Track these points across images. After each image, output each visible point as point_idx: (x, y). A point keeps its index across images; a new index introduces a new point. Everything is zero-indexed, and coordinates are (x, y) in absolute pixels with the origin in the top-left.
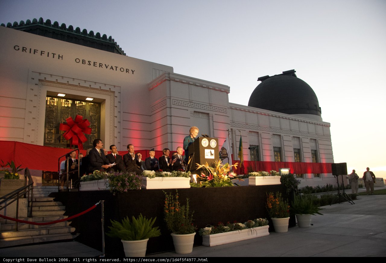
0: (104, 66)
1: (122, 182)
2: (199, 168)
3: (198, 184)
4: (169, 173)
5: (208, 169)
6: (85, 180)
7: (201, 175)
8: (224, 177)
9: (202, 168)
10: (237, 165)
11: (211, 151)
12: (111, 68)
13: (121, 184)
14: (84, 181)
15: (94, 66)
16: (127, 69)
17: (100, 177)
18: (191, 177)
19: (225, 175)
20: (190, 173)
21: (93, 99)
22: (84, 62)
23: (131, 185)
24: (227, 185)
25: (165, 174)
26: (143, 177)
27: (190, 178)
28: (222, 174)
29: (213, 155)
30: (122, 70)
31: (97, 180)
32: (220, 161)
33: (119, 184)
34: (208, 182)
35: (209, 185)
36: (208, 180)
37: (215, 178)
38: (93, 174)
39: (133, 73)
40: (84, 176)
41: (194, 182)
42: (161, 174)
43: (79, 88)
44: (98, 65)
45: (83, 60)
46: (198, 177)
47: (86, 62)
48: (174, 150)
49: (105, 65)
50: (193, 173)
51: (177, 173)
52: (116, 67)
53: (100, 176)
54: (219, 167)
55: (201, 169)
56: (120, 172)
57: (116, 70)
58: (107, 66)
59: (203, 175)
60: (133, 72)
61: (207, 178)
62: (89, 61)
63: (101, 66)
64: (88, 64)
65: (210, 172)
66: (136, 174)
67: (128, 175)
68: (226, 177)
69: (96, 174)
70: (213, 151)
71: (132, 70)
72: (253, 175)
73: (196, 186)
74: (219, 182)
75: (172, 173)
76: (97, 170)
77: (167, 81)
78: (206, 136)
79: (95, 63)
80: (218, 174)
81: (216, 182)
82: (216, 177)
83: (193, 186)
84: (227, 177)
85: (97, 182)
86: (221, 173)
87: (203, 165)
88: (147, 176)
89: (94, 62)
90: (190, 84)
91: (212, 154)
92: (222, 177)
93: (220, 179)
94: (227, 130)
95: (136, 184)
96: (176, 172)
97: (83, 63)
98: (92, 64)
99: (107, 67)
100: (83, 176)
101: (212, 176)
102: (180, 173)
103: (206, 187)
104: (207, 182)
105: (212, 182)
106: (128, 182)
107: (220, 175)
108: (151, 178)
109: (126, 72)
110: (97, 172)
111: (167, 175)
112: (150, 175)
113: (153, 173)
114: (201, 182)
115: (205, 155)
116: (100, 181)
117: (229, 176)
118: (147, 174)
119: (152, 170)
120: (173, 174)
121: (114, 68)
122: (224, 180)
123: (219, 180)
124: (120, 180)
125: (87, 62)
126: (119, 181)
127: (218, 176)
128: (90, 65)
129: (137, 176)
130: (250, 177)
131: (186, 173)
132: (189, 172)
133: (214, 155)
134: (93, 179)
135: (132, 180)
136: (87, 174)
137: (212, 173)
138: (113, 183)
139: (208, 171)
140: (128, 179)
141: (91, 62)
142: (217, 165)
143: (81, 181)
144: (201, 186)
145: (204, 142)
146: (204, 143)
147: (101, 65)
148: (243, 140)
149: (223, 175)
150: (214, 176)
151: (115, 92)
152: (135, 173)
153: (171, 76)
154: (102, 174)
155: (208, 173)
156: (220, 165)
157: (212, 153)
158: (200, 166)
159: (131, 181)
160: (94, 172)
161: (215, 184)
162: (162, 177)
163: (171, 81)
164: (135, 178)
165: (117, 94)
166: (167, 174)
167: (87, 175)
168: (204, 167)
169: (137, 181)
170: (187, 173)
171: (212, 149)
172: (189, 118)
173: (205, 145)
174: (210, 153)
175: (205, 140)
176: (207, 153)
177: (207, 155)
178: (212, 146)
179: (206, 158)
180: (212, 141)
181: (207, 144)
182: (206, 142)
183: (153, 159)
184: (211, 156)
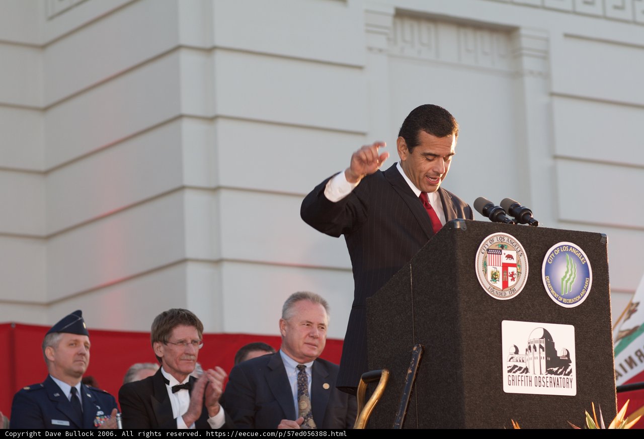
11: (547, 335)
29: (565, 363)
32: (629, 418)
48: (234, 325)
70: (565, 338)
78: (510, 218)
91: (555, 363)
115: (506, 364)
133: (573, 366)
146: (490, 269)
157: (558, 355)
171: (559, 316)
172: (360, 68)
173: (505, 284)
174: (543, 354)
175: (502, 247)
176: (517, 352)
177: (519, 364)
178: (560, 295)
179: (508, 388)
180: (555, 257)
181: (519, 273)
182: (514, 261)
183: (79, 395)
184: (551, 372)
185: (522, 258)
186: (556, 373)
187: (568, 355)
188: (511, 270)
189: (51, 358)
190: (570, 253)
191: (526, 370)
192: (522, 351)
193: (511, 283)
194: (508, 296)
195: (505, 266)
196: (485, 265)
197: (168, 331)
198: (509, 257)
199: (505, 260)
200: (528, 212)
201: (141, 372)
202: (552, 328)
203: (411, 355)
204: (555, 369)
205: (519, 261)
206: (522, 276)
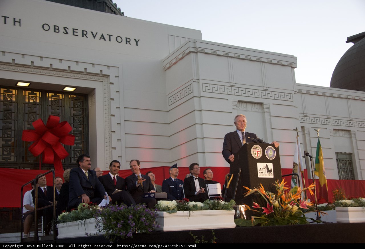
0: (89, 35)
1: (124, 221)
2: (248, 194)
3: (249, 221)
4: (199, 204)
5: (265, 195)
6: (64, 220)
7: (253, 206)
8: (292, 208)
9: (253, 193)
10: (312, 188)
11: (267, 165)
12: (101, 38)
13: (122, 224)
14: (64, 222)
15: (74, 35)
16: (126, 38)
17: (88, 215)
18: (235, 208)
19: (293, 204)
20: (233, 203)
21: (75, 89)
22: (56, 29)
23: (139, 225)
24: (297, 221)
25: (193, 205)
26: (158, 212)
27: (233, 212)
28: (287, 204)
29: (271, 171)
30: (119, 39)
31: (84, 220)
32: (285, 182)
33: (119, 225)
34: (265, 217)
35: (266, 222)
36: (265, 213)
37: (276, 211)
38: (77, 210)
39: (137, 45)
40: (63, 213)
41: (242, 218)
42: (187, 206)
43: (50, 72)
44: (80, 33)
45: (55, 26)
46: (248, 209)
47: (59, 29)
49: (92, 32)
50: (239, 202)
51: (212, 204)
52: (110, 36)
53: (89, 213)
54: (283, 191)
55: (252, 195)
56: (121, 206)
57: (110, 40)
58: (95, 35)
59: (256, 206)
60: (137, 42)
61: (263, 210)
62: (65, 28)
63: (85, 35)
64: (64, 33)
65: (267, 201)
66: (147, 207)
67: (134, 209)
68: (295, 208)
69: (82, 210)
70: (271, 166)
71: (135, 40)
72: (342, 204)
73: (245, 225)
74: (284, 216)
75: (205, 203)
76: (84, 204)
77: (192, 54)
78: (258, 142)
79: (75, 31)
80: (281, 202)
81: (279, 216)
82: (278, 208)
83: (240, 224)
84: (297, 208)
85: (83, 222)
86: (287, 202)
87: (256, 189)
88: (164, 210)
89: (74, 29)
90: (230, 57)
91: (269, 171)
92: (289, 209)
93: (285, 211)
94: (295, 130)
95: (147, 224)
96: (212, 201)
97: (55, 31)
98: (70, 31)
99: (94, 37)
100: (61, 213)
101: (271, 207)
102: (219, 204)
103: (262, 226)
104: (263, 217)
105: (271, 216)
106: (133, 220)
107: (285, 205)
108: (170, 213)
109: (127, 43)
110: (84, 206)
111: (195, 208)
112: (168, 208)
113: (172, 204)
114: (253, 217)
115: (258, 172)
116: (88, 220)
117: (300, 207)
118: (165, 207)
119: (172, 200)
120: (207, 204)
121: (107, 37)
122: (293, 214)
123: (284, 213)
124: (120, 218)
125: (62, 30)
126: (119, 220)
127: (282, 207)
128: (67, 33)
129: (147, 210)
130: (337, 208)
131: (227, 203)
132: (233, 201)
133: (272, 172)
134: (77, 218)
135: (140, 217)
136: (69, 210)
137: (271, 201)
138: (108, 224)
139: (264, 199)
140: (132, 216)
141: (68, 29)
142: (279, 188)
143: (59, 222)
144: (253, 225)
145: (256, 152)
146: (254, 152)
147: (85, 33)
148: (322, 145)
149: (289, 205)
150: (274, 207)
151: (109, 76)
152: (144, 205)
153: (198, 45)
154: (91, 209)
155: (263, 202)
156: (283, 187)
157: (270, 169)
158: (251, 190)
159: (139, 219)
160: (79, 207)
161: (277, 220)
162: (188, 210)
163: (198, 53)
164: (144, 214)
165: (112, 79)
166: (196, 205)
167: (68, 213)
168: (256, 192)
169: (148, 219)
170: (229, 203)
171: (269, 161)
172: (231, 113)
173: (258, 155)
174: (266, 169)
175: (257, 148)
176: (261, 169)
177: (261, 172)
178: (269, 157)
179: (259, 177)
180: (268, 149)
181: (260, 153)
182: (259, 151)
183: (176, 181)
184: (268, 173)
185: (261, 150)
186: (269, 173)
187: (271, 169)
188: (259, 152)
189: (171, 173)
190: (271, 148)
191: (263, 173)
192: (262, 169)
193: (259, 155)
194: (258, 158)
195: (257, 152)
196: (253, 152)
197: (193, 167)
198: (258, 150)
199: (257, 151)
200: (262, 140)
201: (188, 175)
202: (268, 164)
203: (238, 170)
204: (269, 172)
205: (260, 150)
206: (261, 153)
